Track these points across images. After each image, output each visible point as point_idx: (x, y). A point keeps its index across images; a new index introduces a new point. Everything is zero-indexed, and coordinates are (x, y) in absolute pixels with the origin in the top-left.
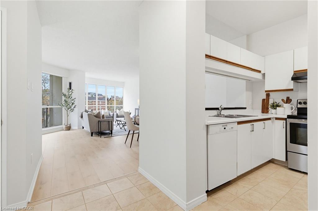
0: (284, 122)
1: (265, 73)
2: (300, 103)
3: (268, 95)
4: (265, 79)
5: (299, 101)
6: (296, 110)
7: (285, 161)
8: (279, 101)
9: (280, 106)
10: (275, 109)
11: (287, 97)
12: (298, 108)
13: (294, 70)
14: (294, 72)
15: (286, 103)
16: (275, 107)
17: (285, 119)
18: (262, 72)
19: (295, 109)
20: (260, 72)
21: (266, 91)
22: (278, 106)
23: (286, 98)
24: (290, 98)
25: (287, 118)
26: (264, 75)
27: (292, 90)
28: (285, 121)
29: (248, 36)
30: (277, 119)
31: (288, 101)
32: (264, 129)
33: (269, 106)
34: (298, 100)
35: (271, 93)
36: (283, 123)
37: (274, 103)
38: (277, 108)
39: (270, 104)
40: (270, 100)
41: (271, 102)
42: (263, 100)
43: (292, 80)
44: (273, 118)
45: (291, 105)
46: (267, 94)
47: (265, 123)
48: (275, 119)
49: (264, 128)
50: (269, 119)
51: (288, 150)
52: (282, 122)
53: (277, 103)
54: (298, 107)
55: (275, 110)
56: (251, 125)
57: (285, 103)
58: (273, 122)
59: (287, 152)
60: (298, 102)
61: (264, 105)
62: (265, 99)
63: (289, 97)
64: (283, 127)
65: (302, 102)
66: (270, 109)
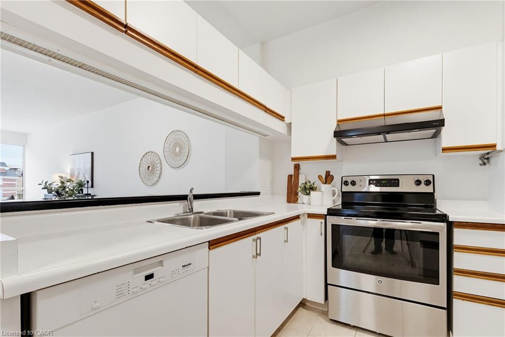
0: (322, 223)
1: (291, 123)
2: (346, 183)
3: (297, 167)
4: (291, 136)
5: (344, 179)
6: (339, 197)
7: (323, 303)
8: (314, 179)
9: (316, 188)
10: (307, 194)
11: (327, 172)
12: (343, 193)
13: (338, 119)
14: (339, 121)
15: (325, 184)
16: (308, 191)
17: (324, 217)
18: (287, 120)
19: (338, 194)
20: (282, 118)
21: (293, 159)
22: (312, 188)
23: (325, 174)
24: (331, 174)
25: (326, 214)
26: (289, 126)
27: (334, 157)
28: (323, 221)
29: (263, 44)
30: (310, 216)
31: (328, 178)
32: (286, 243)
33: (299, 189)
34: (342, 177)
35: (301, 163)
36: (320, 224)
37: (306, 183)
38: (312, 193)
39: (299, 184)
40: (300, 176)
41: (302, 180)
42: (290, 176)
43: (334, 137)
44: (303, 214)
45: (333, 187)
46: (295, 164)
47: (286, 228)
48: (307, 216)
49: (286, 239)
50: (297, 217)
51: (328, 282)
52: (319, 222)
53: (312, 183)
54: (343, 190)
55: (307, 196)
56: (254, 240)
57: (323, 183)
58: (303, 223)
59: (326, 285)
60: (343, 181)
61: (291, 188)
62: (292, 175)
63: (329, 172)
64: (320, 234)
65: (349, 180)
66: (300, 194)
